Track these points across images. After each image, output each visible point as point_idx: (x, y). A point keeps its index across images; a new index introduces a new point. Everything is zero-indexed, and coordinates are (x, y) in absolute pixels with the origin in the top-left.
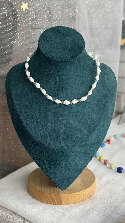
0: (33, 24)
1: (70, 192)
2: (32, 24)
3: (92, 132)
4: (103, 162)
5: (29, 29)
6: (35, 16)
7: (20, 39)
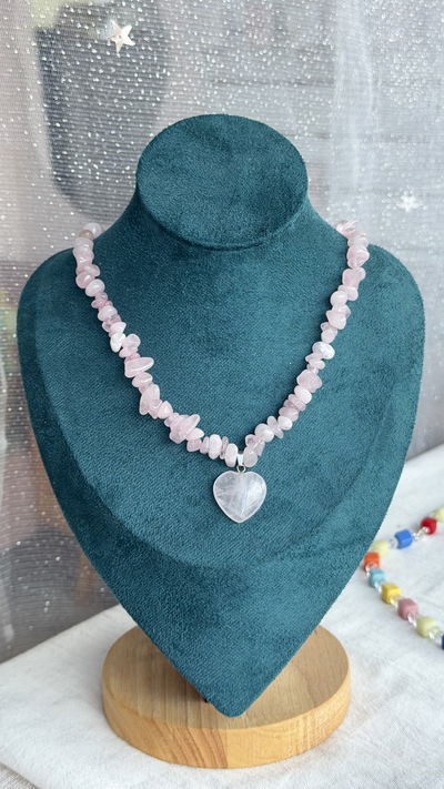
0: (150, 102)
1: (254, 721)
2: (148, 99)
3: (337, 504)
4: (397, 606)
5: (134, 117)
7: (100, 156)
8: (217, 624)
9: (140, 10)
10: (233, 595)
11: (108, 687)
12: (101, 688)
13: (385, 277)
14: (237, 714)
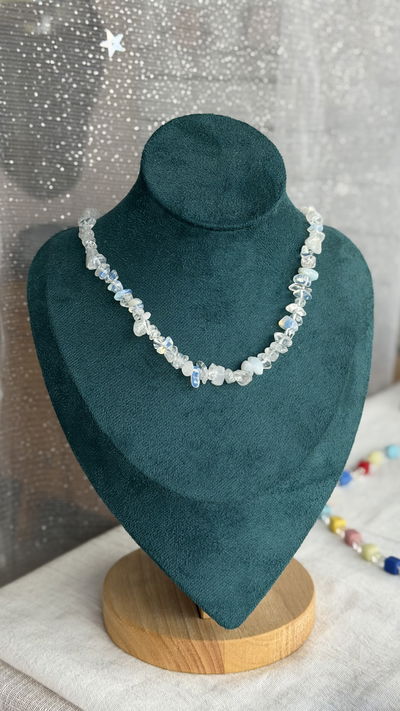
0: (137, 100)
2: (135, 97)
3: (315, 445)
4: (343, 535)
5: (123, 113)
6: (145, 74)
7: (94, 145)
9: (129, 21)
10: (231, 525)
13: (343, 253)
14: (235, 627)
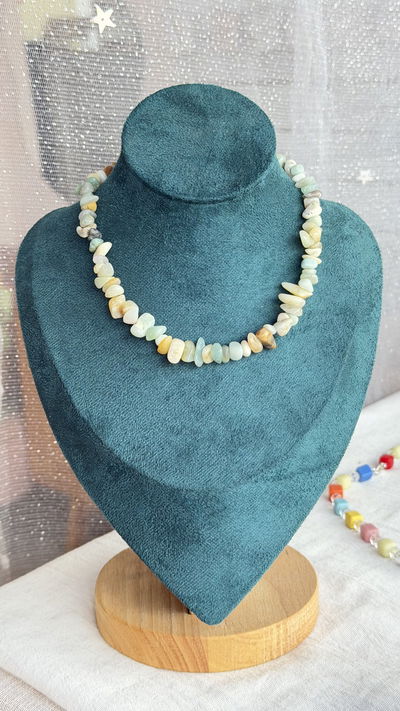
1: (233, 629)
3: (305, 432)
4: (359, 531)
8: (198, 540)
10: (212, 514)
11: (100, 601)
12: (94, 603)
13: (347, 230)
14: (216, 623)
